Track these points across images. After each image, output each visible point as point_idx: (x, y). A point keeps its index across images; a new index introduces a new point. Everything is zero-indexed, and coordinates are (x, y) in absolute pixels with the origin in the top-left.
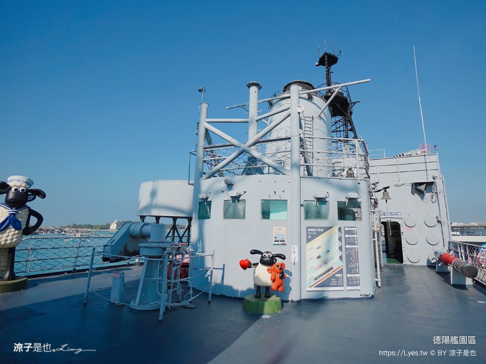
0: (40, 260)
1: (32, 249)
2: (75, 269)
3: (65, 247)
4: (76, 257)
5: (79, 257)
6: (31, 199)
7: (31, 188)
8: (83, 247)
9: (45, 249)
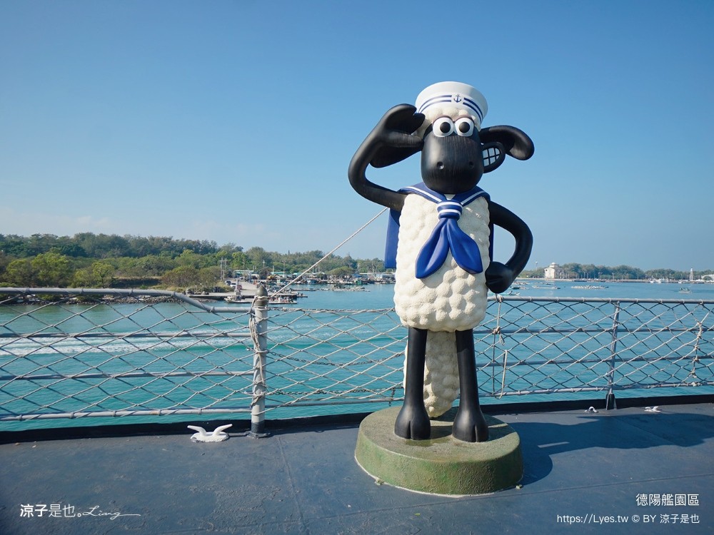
0: (523, 363)
1: (501, 331)
2: (613, 396)
3: (581, 330)
4: (612, 362)
5: (621, 360)
6: (493, 160)
7: (483, 126)
8: (626, 330)
9: (532, 332)
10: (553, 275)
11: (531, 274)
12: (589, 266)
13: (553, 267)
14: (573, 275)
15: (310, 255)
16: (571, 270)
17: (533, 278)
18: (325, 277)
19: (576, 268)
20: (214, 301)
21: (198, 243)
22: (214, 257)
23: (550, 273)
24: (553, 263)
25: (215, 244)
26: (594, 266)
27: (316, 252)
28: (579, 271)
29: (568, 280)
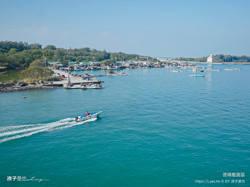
10: (211, 61)
11: (200, 60)
12: (228, 56)
13: (211, 56)
14: (221, 61)
15: (83, 50)
16: (219, 58)
17: (201, 63)
18: (99, 65)
19: (222, 57)
20: (58, 87)
21: (16, 43)
22: (31, 53)
23: (210, 60)
24: (211, 55)
25: (27, 44)
26: (230, 56)
27: (87, 48)
28: (223, 58)
29: (219, 63)
